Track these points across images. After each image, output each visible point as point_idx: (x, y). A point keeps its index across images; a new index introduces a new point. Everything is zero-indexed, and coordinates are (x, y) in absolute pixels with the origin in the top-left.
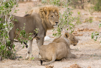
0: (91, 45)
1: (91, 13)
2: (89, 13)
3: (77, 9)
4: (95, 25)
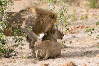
0: (87, 42)
1: (87, 10)
2: (85, 10)
3: (73, 6)
4: (91, 23)
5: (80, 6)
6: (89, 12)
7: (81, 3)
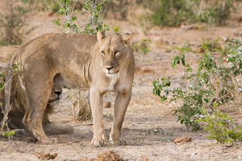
0: (148, 107)
1: (145, 29)
2: (140, 30)
3: (110, 19)
4: (156, 60)
5: (127, 20)
6: (151, 34)
7: (129, 12)
